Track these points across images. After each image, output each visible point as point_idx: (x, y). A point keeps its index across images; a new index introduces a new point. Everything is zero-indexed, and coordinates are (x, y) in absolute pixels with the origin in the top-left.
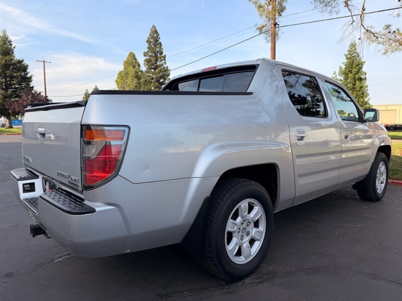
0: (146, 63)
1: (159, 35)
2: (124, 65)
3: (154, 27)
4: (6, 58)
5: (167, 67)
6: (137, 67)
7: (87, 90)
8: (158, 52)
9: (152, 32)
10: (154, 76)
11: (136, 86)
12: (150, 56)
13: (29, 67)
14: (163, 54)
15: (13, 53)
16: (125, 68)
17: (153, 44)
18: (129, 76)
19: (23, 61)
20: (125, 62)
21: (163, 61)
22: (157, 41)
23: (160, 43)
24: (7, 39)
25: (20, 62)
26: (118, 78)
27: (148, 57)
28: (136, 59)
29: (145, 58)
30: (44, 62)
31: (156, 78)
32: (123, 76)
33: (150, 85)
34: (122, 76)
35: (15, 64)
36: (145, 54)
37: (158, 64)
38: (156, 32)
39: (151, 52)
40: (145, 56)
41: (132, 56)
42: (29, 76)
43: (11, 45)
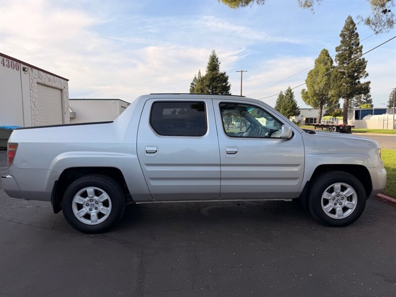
0: (338, 58)
1: (355, 25)
2: (315, 63)
3: (350, 18)
4: (213, 73)
5: (363, 59)
6: (329, 63)
7: (281, 92)
8: (353, 44)
9: (347, 24)
10: (346, 71)
11: (326, 84)
12: (342, 50)
13: (229, 78)
14: (360, 45)
15: (218, 68)
16: (316, 66)
17: (348, 37)
18: (319, 74)
19: (225, 73)
20: (316, 60)
21: (359, 53)
22: (353, 32)
23: (357, 34)
24: (215, 57)
25: (223, 75)
26: (308, 77)
27: (340, 52)
28: (329, 56)
29: (337, 53)
30: (242, 71)
31: (348, 73)
32: (313, 74)
33: (340, 81)
34: (312, 75)
35: (219, 77)
36: (337, 49)
37: (352, 57)
38: (352, 23)
39: (344, 46)
40: (337, 51)
41: (326, 53)
42: (228, 85)
43: (217, 61)
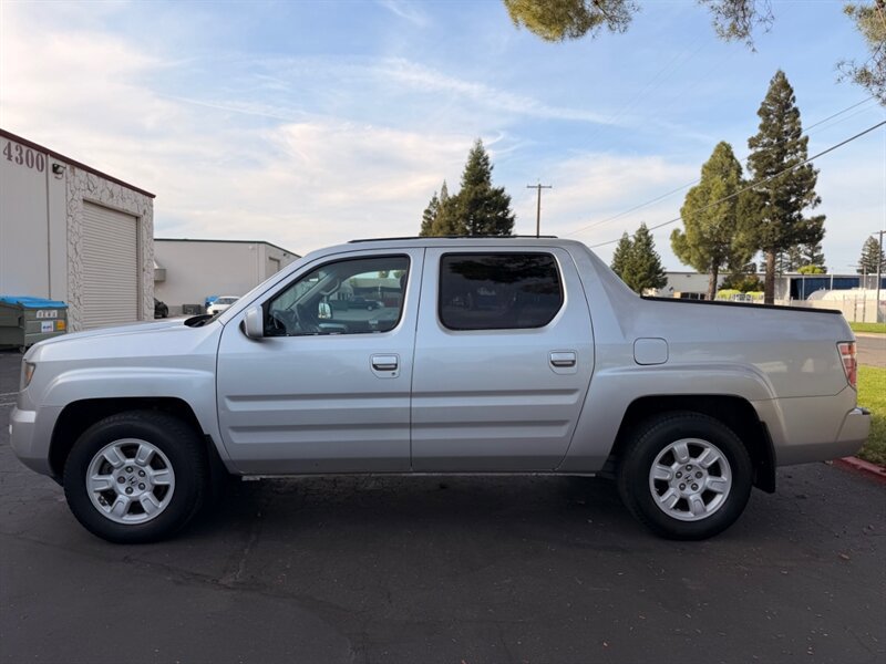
0: (753, 163)
1: (792, 91)
2: (703, 172)
3: (781, 75)
4: (477, 188)
5: (810, 166)
6: (733, 174)
7: (626, 234)
8: (786, 132)
9: (774, 89)
10: (771, 192)
11: (726, 219)
12: (764, 146)
13: (511, 201)
14: (802, 136)
15: (488, 178)
16: (705, 180)
17: (777, 116)
18: (711, 196)
19: (503, 190)
20: (705, 167)
21: (800, 153)
22: (788, 106)
23: (796, 110)
24: (482, 154)
25: (498, 193)
26: (686, 203)
27: (759, 149)
28: (732, 157)
29: (752, 152)
30: (540, 187)
31: (776, 196)
32: (698, 197)
33: (759, 213)
34: (695, 199)
35: (489, 198)
36: (753, 143)
37: (785, 161)
38: (785, 86)
39: (768, 136)
40: (751, 146)
41: (725, 151)
42: (510, 216)
43: (487, 164)
